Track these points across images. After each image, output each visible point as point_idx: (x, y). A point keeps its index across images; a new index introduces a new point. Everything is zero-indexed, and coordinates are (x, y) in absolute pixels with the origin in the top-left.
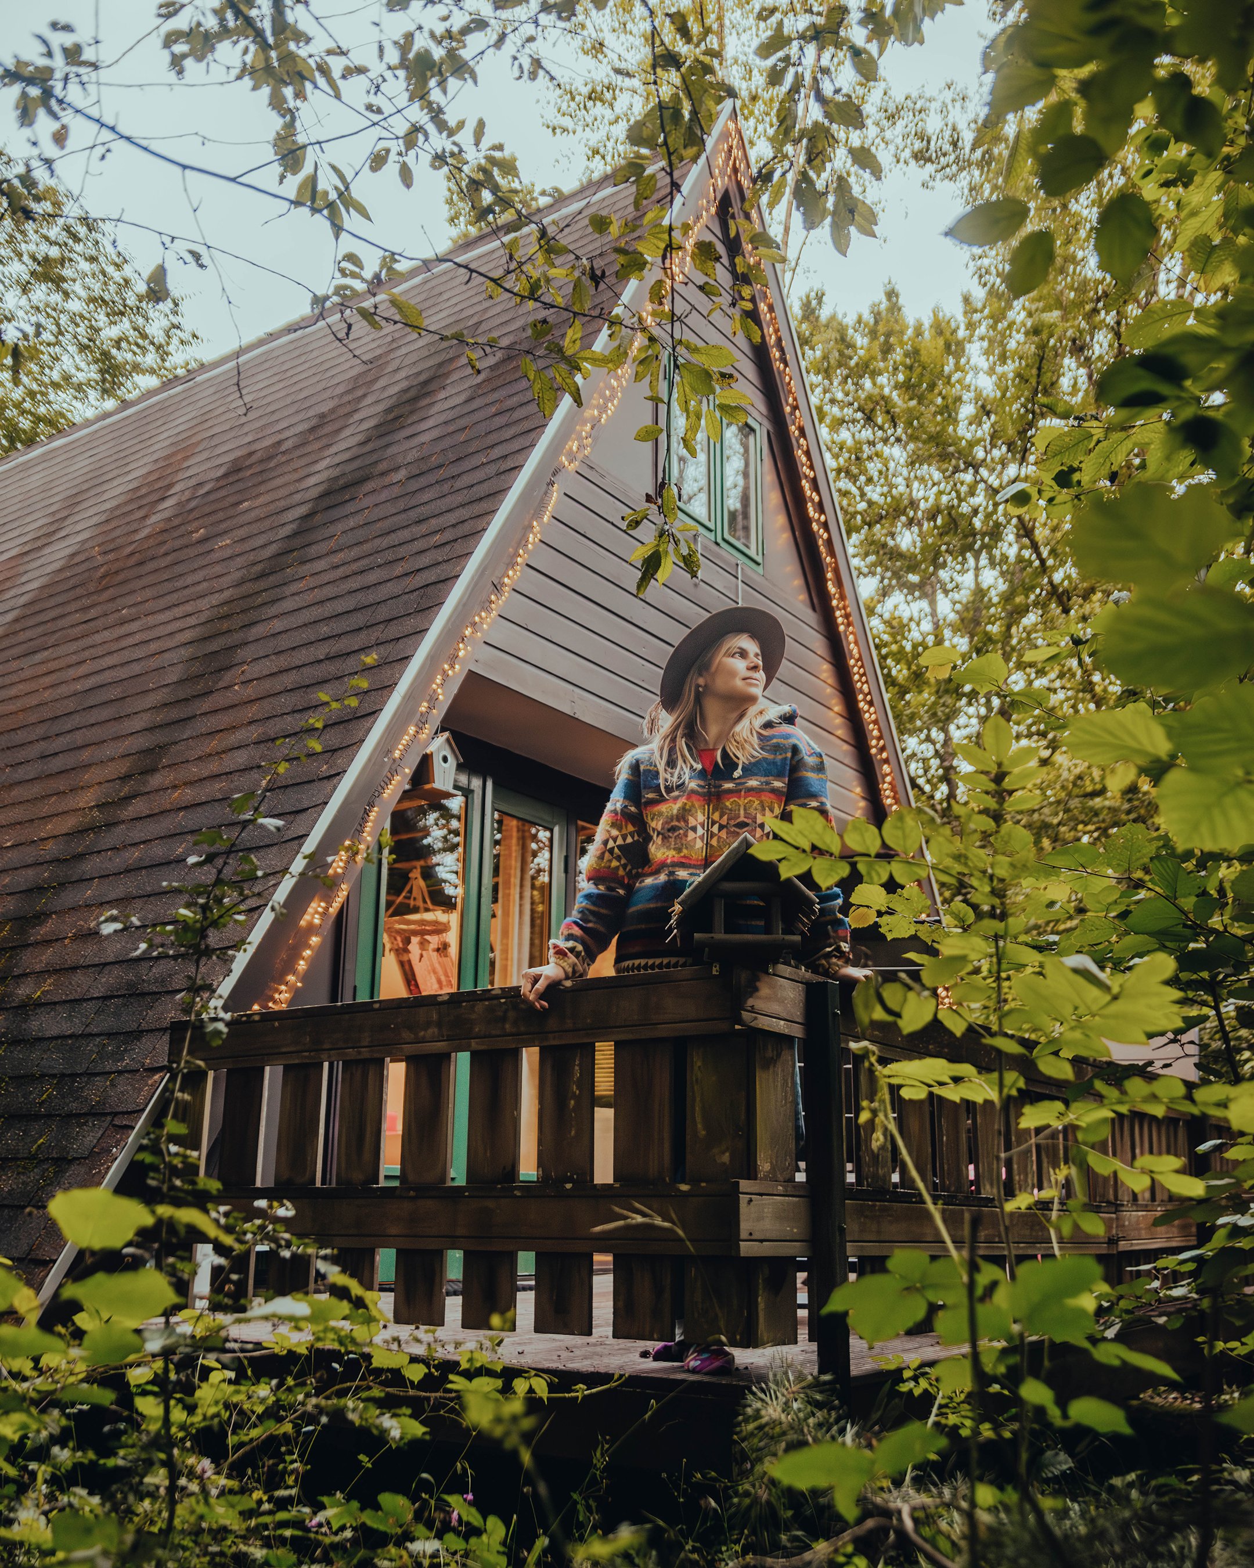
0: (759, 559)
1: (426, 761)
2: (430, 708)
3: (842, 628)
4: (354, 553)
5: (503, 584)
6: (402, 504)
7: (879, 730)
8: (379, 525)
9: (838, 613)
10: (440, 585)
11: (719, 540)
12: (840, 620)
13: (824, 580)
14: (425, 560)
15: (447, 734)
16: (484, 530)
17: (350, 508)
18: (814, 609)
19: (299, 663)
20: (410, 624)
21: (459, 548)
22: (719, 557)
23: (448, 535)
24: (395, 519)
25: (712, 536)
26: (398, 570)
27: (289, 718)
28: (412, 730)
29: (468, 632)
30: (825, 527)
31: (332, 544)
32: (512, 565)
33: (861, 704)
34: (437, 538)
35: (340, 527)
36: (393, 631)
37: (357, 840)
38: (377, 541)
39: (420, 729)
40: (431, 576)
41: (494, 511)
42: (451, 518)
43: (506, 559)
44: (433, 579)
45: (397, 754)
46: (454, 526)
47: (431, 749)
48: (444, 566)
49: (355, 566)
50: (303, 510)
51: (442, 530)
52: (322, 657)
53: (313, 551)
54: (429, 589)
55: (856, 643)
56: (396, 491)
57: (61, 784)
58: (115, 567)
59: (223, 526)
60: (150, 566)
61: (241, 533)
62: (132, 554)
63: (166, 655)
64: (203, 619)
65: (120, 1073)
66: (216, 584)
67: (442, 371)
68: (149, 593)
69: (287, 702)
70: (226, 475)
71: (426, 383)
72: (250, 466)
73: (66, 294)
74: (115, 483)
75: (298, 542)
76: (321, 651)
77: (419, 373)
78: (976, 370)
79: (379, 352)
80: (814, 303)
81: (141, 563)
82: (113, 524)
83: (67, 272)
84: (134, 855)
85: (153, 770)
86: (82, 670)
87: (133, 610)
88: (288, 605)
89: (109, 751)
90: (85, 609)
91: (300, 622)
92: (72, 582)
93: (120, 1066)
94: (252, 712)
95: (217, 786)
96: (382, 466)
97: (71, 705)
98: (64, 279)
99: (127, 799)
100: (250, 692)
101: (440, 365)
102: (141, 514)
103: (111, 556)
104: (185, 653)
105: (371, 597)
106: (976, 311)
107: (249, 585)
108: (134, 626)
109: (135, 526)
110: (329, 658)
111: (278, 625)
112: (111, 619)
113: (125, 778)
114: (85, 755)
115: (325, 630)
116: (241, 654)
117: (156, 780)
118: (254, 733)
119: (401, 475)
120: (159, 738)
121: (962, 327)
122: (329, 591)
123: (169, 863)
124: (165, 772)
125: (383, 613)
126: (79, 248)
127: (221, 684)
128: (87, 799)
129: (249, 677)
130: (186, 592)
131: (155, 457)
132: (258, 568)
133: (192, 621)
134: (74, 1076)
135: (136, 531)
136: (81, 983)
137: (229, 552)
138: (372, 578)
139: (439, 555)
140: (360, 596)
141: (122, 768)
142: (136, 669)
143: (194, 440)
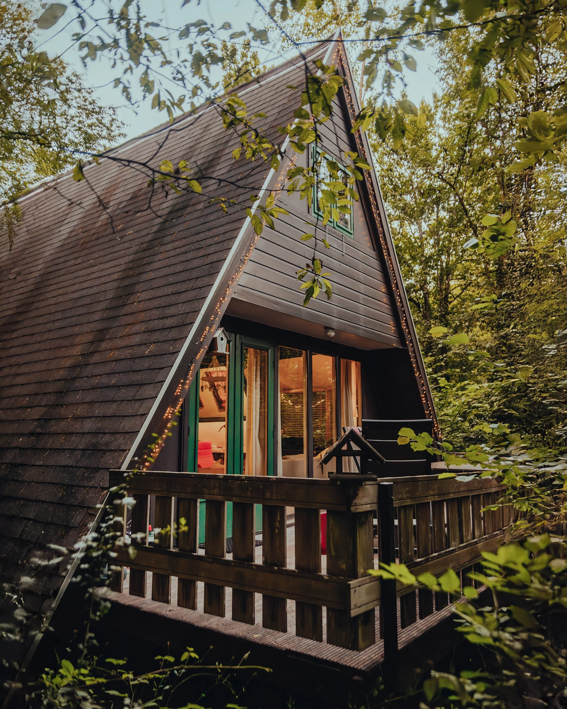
0: (352, 232)
1: (214, 340)
2: (215, 318)
3: (386, 257)
4: (183, 242)
5: (245, 260)
6: (202, 220)
7: (401, 298)
8: (193, 229)
9: (384, 251)
10: (218, 263)
11: (335, 226)
12: (385, 254)
13: (379, 238)
14: (212, 249)
15: (222, 328)
16: (236, 237)
17: (181, 220)
18: (374, 250)
19: (161, 295)
20: (206, 280)
21: (226, 245)
22: (335, 233)
23: (221, 238)
24: (199, 227)
25: (332, 225)
26: (201, 253)
27: (156, 322)
28: (208, 328)
29: (230, 283)
30: (379, 215)
31: (173, 237)
32: (249, 251)
33: (394, 288)
34: (216, 239)
35: (177, 229)
36: (199, 283)
37: (185, 379)
38: (192, 238)
39: (211, 327)
40: (214, 258)
41: (240, 228)
42: (222, 229)
43: (246, 248)
44: (215, 260)
45: (201, 340)
46: (223, 234)
47: (216, 335)
48: (220, 254)
49: (183, 249)
50: (162, 219)
51: (218, 235)
52: (170, 293)
53: (166, 240)
54: (214, 265)
55: (391, 263)
56: (198, 214)
57: (66, 342)
58: (87, 239)
59: (130, 224)
60: (102, 240)
61: (137, 228)
62: (94, 234)
63: (107, 285)
64: (122, 269)
65: (91, 487)
66: (127, 252)
67: (217, 156)
68: (101, 253)
69: (156, 313)
70: (131, 199)
71: (212, 160)
72: (140, 196)
73: (69, 106)
74: (87, 199)
75: (160, 234)
76: (170, 290)
77: (208, 156)
78: (438, 126)
79: (191, 144)
80: (373, 101)
81: (98, 239)
82: (86, 219)
83: (69, 96)
84: (95, 381)
85: (102, 340)
86: (75, 288)
87: (94, 261)
88: (156, 265)
89: (85, 328)
90: (76, 258)
91: (161, 275)
92: (71, 245)
93: (90, 484)
94: (141, 316)
95: (128, 351)
96: (193, 201)
97: (70, 304)
98: (68, 100)
99: (93, 353)
100: (142, 306)
101: (217, 153)
102: (97, 215)
103: (86, 234)
104: (115, 284)
105: (190, 266)
106: (439, 101)
107: (140, 254)
108: (95, 269)
109: (95, 220)
110: (173, 294)
111: (152, 275)
112: (86, 265)
113: (92, 343)
114: (76, 330)
115: (171, 279)
116: (138, 288)
117: (104, 345)
118: (142, 327)
119: (201, 206)
120: (105, 325)
121: (433, 108)
122: (173, 260)
123: (109, 387)
124: (107, 342)
125: (195, 274)
126: (73, 86)
127: (130, 302)
128: (77, 351)
129: (140, 299)
130: (116, 254)
131: (103, 188)
132: (144, 246)
133: (118, 269)
134: (72, 486)
135: (95, 223)
136: (75, 441)
137: (132, 237)
138: (190, 256)
139: (217, 248)
140: (185, 264)
141: (90, 337)
142: (95, 290)
143: (118, 181)
